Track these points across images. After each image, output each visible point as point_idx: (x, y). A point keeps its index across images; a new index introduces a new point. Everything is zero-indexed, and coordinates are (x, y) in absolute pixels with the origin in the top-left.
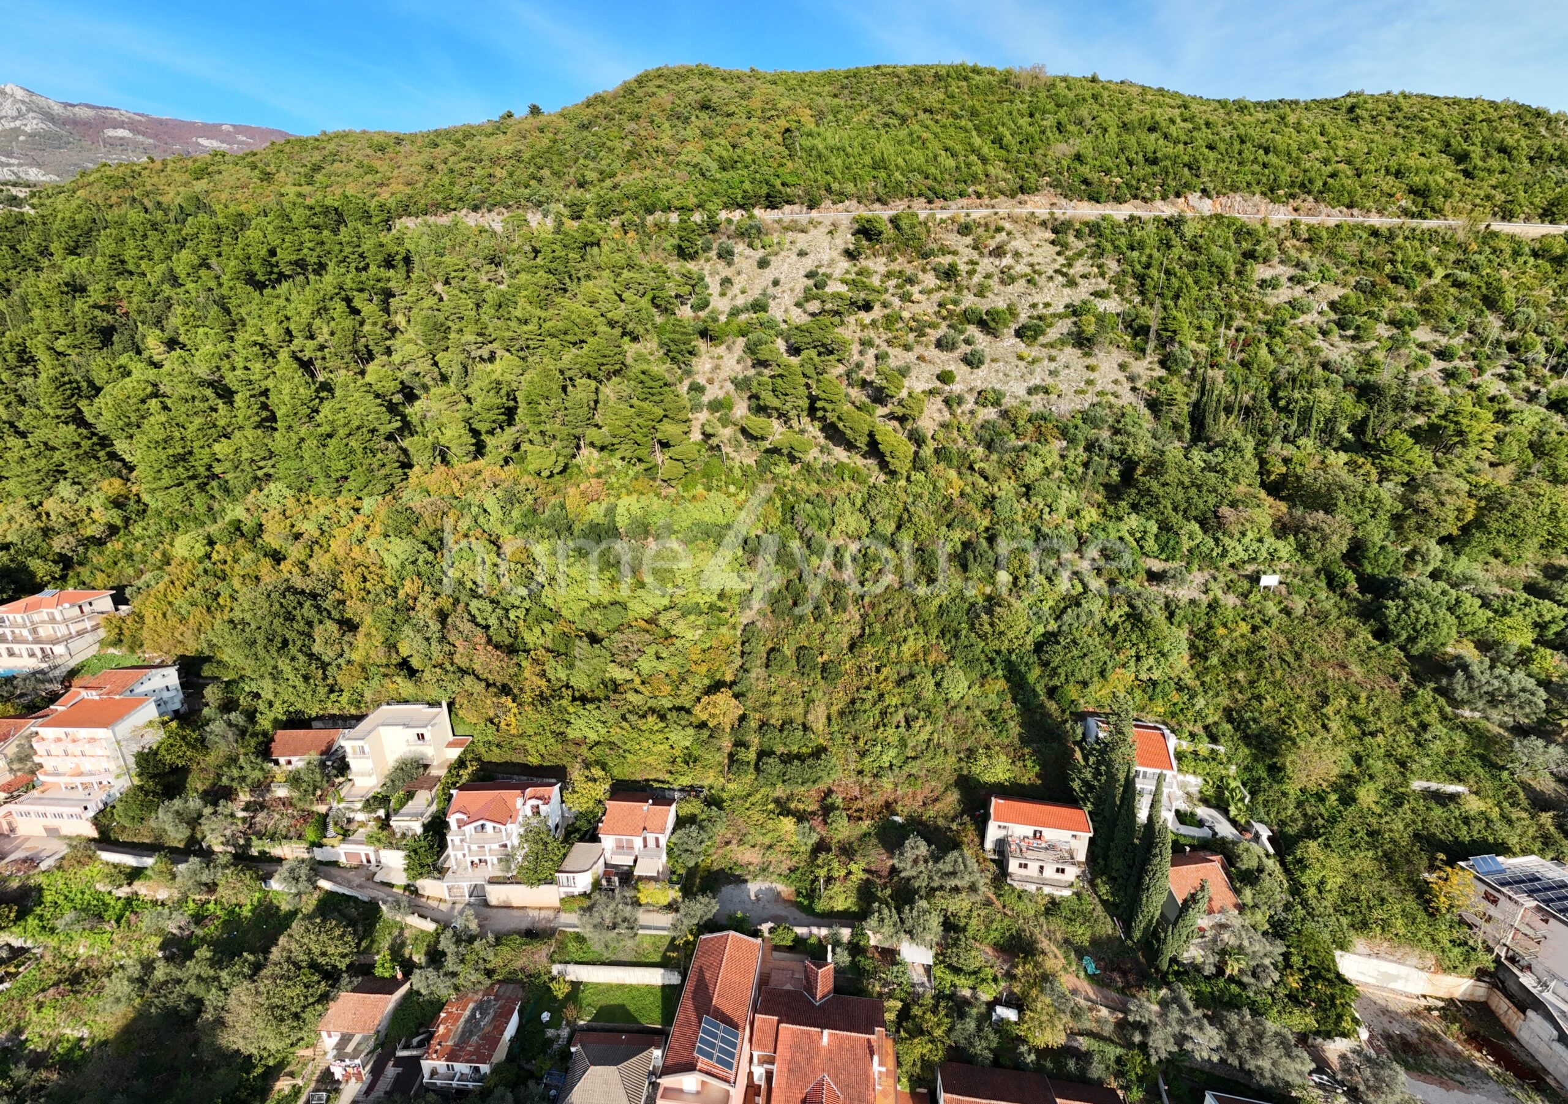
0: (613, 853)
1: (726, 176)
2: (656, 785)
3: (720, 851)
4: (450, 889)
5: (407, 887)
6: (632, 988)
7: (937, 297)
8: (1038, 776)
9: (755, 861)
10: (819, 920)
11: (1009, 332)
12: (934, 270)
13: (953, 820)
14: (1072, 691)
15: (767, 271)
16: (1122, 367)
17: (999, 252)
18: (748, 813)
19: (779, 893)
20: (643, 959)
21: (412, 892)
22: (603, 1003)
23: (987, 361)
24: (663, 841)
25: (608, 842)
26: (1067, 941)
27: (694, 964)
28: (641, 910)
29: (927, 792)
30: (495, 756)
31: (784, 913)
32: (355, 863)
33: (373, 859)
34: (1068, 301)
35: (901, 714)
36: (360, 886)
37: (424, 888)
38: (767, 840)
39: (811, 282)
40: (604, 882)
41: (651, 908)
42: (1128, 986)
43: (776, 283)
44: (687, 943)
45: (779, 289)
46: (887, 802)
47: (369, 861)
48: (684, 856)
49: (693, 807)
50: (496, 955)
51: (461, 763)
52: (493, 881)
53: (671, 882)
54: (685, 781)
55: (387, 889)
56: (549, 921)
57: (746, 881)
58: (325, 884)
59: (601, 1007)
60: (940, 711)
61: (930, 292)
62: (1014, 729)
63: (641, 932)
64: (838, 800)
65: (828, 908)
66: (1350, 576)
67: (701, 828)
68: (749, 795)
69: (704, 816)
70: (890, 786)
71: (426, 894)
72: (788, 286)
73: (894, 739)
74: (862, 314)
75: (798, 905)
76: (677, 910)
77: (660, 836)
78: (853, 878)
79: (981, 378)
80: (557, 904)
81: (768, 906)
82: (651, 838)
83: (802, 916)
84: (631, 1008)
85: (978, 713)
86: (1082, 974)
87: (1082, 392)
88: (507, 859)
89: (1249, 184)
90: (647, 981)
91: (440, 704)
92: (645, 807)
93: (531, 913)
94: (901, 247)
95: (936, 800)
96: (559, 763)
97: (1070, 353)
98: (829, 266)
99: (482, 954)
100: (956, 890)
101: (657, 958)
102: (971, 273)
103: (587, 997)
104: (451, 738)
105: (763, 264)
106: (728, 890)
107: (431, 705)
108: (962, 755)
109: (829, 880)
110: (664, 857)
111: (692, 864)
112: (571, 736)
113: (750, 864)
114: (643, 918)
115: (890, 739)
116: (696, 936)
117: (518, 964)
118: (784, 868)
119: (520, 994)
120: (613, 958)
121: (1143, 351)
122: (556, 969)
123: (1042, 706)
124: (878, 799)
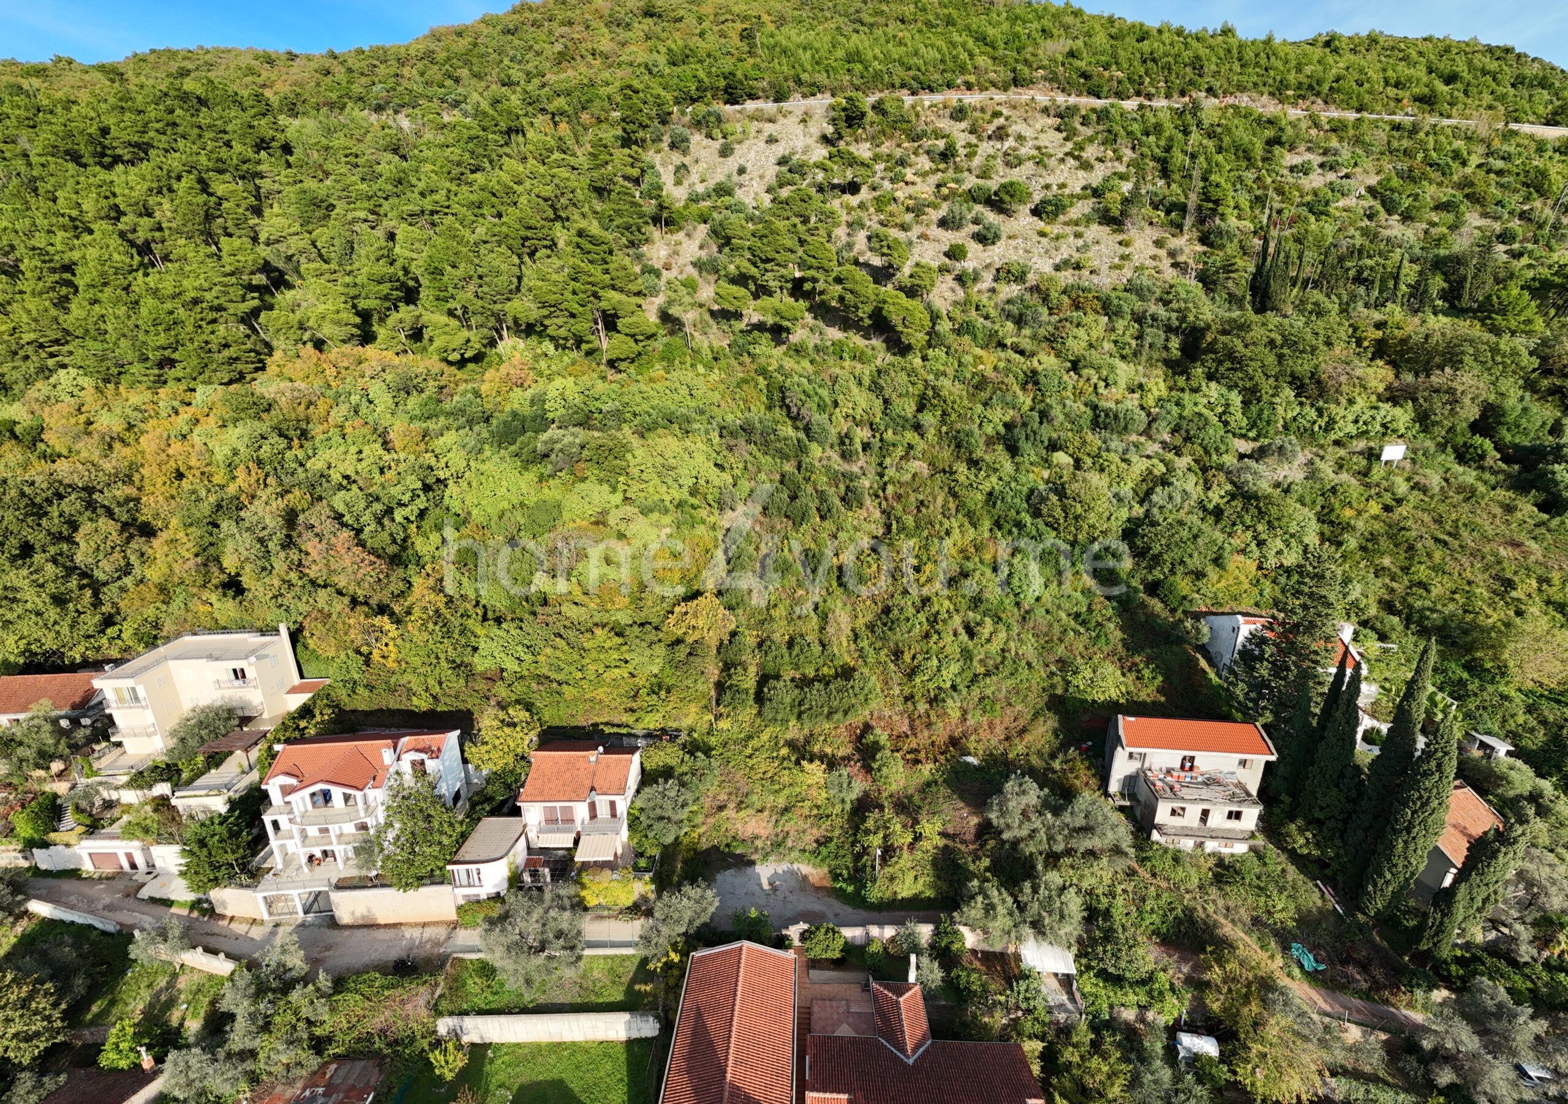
0: (541, 831)
1: (678, 70)
2: (608, 730)
3: (711, 820)
4: (269, 903)
5: (195, 905)
6: (574, 1048)
7: (934, 179)
8: (1159, 690)
9: (764, 833)
10: (875, 915)
11: (1024, 210)
12: (928, 152)
13: (1053, 756)
14: (1183, 585)
15: (730, 159)
16: (1159, 244)
17: (1000, 134)
18: (750, 762)
19: (805, 878)
20: (593, 998)
21: (204, 912)
22: (524, 1079)
23: (1004, 236)
24: (622, 807)
25: (533, 813)
26: (1256, 921)
27: (684, 1003)
28: (588, 917)
29: (1007, 721)
30: (362, 701)
31: (817, 907)
32: (109, 870)
33: (140, 861)
34: (1084, 183)
35: (957, 620)
36: (109, 908)
37: (223, 904)
38: (781, 802)
39: (784, 169)
40: (527, 878)
41: (603, 913)
42: (1376, 986)
43: (742, 171)
44: (669, 966)
45: (746, 177)
46: (951, 738)
47: (134, 866)
48: (658, 826)
49: (667, 755)
50: (333, 1010)
51: (306, 712)
52: (342, 885)
53: (637, 869)
54: (652, 722)
55: (160, 910)
56: (438, 944)
57: (752, 863)
58: (40, 908)
59: (522, 1088)
60: (1012, 615)
61: (924, 175)
62: (1115, 634)
63: (587, 952)
64: (882, 736)
65: (888, 894)
66: (1488, 445)
67: (683, 784)
68: (750, 737)
69: (685, 768)
70: (955, 714)
71: (229, 913)
72: (756, 174)
73: (953, 650)
74: (847, 197)
75: (839, 894)
76: (649, 913)
77: (618, 799)
78: (925, 844)
79: (998, 254)
80: (453, 916)
81: (791, 898)
82: (602, 803)
83: (846, 910)
84: (575, 1086)
85: (1063, 615)
86: (1296, 972)
87: (1118, 267)
88: (366, 849)
89: (1255, 84)
90: (600, 1036)
91: (276, 631)
92: (592, 756)
93: (408, 933)
94: (888, 131)
95: (1023, 731)
96: (462, 706)
97: (1096, 231)
98: (804, 153)
99: (306, 1012)
100: (1092, 854)
101: (618, 996)
102: (970, 156)
103: (498, 1072)
104: (296, 680)
105: (725, 152)
106: (727, 877)
107: (263, 632)
108: (1053, 668)
109: (888, 851)
110: (625, 833)
111: (669, 839)
112: (480, 669)
113: (757, 837)
114: (592, 929)
115: (949, 650)
116: (685, 954)
117: (375, 1022)
118: (808, 840)
119: (375, 1078)
120: (542, 999)
121: (1180, 227)
122: (444, 1026)
123: (1143, 605)
124: (941, 733)
